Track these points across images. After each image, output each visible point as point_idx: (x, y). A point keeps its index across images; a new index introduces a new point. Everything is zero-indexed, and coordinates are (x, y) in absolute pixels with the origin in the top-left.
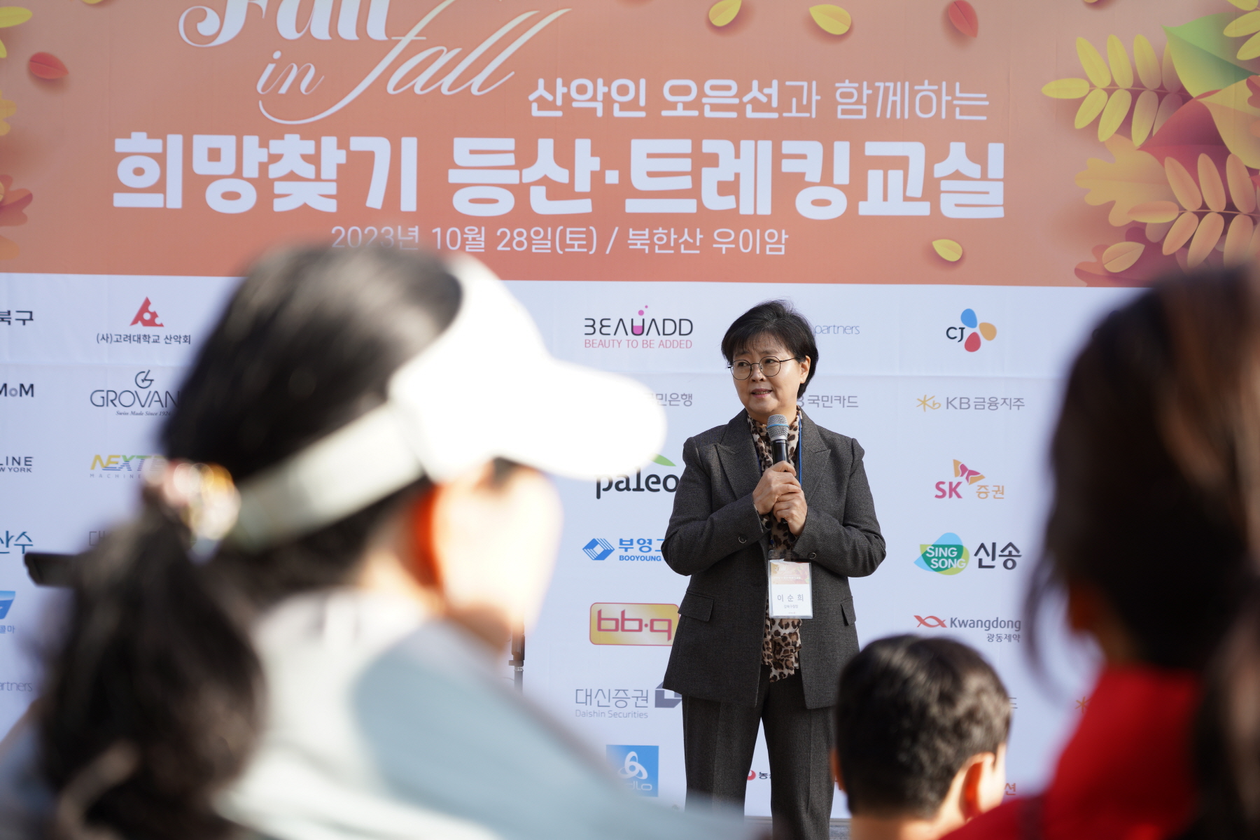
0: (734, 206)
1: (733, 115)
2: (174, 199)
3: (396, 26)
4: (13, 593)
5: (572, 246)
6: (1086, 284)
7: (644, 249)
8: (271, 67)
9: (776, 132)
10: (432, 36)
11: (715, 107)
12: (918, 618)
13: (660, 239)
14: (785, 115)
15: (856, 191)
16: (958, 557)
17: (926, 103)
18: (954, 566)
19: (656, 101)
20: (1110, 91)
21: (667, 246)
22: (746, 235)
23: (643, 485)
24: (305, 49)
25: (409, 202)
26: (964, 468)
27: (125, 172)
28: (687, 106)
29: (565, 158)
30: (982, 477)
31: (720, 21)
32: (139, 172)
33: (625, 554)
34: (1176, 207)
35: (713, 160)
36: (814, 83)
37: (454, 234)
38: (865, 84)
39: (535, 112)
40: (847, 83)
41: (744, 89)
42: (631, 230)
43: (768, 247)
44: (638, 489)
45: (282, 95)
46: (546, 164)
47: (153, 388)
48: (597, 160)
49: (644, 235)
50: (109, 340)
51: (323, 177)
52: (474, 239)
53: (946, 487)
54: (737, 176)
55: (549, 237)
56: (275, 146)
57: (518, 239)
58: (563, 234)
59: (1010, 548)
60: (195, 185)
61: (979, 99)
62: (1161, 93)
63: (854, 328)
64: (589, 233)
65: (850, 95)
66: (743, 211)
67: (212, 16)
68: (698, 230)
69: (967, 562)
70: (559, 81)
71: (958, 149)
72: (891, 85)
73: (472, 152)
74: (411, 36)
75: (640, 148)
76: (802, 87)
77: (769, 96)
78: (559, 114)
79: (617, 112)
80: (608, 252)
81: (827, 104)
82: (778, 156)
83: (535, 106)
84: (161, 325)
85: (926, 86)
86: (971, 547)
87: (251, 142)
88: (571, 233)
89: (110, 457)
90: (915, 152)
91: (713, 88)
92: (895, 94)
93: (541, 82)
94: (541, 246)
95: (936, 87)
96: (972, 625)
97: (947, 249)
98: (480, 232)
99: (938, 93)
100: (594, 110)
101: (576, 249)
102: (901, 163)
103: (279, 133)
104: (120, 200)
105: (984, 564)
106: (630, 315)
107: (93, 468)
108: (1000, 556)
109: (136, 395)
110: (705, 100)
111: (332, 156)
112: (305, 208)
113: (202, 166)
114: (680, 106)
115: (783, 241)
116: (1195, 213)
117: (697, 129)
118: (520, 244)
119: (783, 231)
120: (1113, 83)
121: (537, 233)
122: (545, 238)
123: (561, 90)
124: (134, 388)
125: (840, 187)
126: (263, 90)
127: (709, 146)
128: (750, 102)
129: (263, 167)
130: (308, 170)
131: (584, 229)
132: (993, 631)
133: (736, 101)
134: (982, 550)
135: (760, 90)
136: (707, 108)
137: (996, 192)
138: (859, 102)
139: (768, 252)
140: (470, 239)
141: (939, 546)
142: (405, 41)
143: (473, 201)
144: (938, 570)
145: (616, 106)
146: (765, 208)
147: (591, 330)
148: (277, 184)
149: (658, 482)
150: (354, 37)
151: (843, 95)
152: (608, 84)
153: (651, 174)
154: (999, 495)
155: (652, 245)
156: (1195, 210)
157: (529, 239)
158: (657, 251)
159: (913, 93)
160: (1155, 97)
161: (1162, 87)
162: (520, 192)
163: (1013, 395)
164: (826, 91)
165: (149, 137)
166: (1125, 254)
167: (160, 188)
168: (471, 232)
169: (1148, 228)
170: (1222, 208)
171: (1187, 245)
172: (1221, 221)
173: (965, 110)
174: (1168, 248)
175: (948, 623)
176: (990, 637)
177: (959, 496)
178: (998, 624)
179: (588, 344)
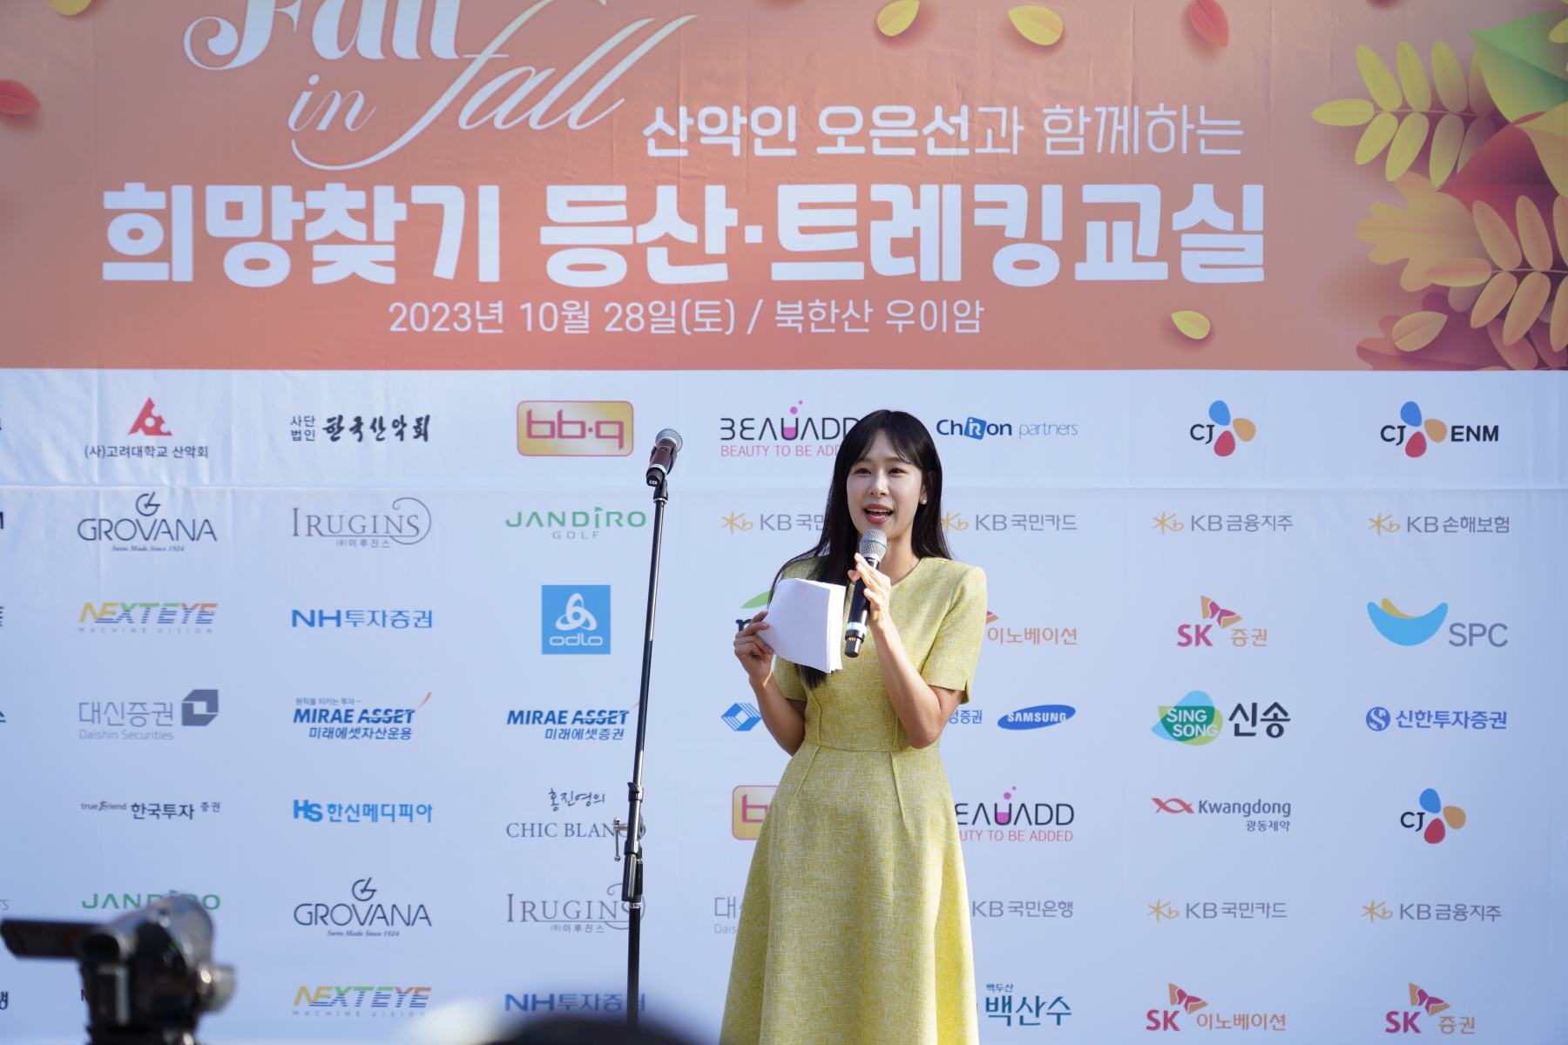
0: (912, 270)
1: (911, 152)
2: (183, 269)
3: (468, 40)
5: (703, 325)
6: (1371, 367)
7: (797, 328)
8: (306, 96)
9: (967, 174)
10: (515, 53)
11: (886, 142)
12: (1157, 801)
13: (817, 314)
14: (978, 150)
15: (1071, 249)
16: (1209, 722)
17: (1161, 133)
18: (1203, 734)
19: (810, 134)
20: (1401, 116)
21: (826, 323)
22: (929, 307)
24: (352, 73)
25: (489, 269)
26: (1214, 607)
27: (117, 235)
28: (850, 140)
29: (692, 210)
30: (1239, 618)
31: (891, 29)
32: (136, 234)
34: (1489, 266)
35: (885, 211)
36: (1015, 110)
37: (549, 311)
38: (1082, 109)
39: (653, 150)
40: (1058, 109)
41: (924, 118)
42: (779, 303)
43: (958, 323)
45: (321, 131)
46: (667, 218)
47: (158, 515)
48: (734, 212)
49: (797, 309)
50: (101, 453)
51: (377, 238)
52: (575, 317)
53: (1191, 632)
54: (917, 231)
55: (673, 314)
56: (314, 199)
57: (632, 316)
58: (691, 308)
59: (1276, 710)
60: (210, 250)
61: (1231, 127)
62: (1468, 117)
63: (1070, 427)
64: (725, 308)
65: (1062, 124)
66: (924, 277)
67: (228, 30)
68: (867, 302)
69: (1219, 728)
71: (1203, 193)
72: (1115, 110)
73: (571, 204)
74: (489, 52)
75: (789, 196)
76: (1000, 114)
77: (957, 127)
78: (683, 153)
79: (759, 150)
80: (749, 332)
81: (1035, 137)
82: (969, 205)
83: (651, 143)
84: (169, 434)
85: (1161, 112)
86: (1224, 709)
87: (282, 194)
88: (702, 307)
89: (105, 605)
90: (1148, 197)
91: (884, 116)
92: (1121, 122)
93: (660, 111)
94: (663, 326)
95: (1174, 113)
96: (1227, 810)
97: (1191, 324)
98: (582, 308)
99: (1177, 121)
100: (729, 147)
101: (708, 329)
102: (1130, 212)
103: (319, 182)
104: (113, 272)
105: (1241, 731)
107: (82, 620)
108: (1262, 720)
109: (137, 524)
110: (873, 133)
111: (389, 211)
112: (354, 278)
113: (218, 225)
114: (841, 141)
115: (977, 316)
116: (1512, 273)
117: (863, 171)
118: (635, 323)
119: (978, 302)
120: (1405, 105)
121: (657, 308)
122: (667, 314)
123: (684, 121)
124: (134, 515)
125: (1050, 244)
126: (297, 125)
127: (879, 193)
128: (931, 135)
129: (299, 227)
130: (357, 230)
131: (718, 303)
132: (1254, 817)
133: (914, 133)
134: (1239, 712)
135: (946, 118)
136: (876, 143)
137: (1254, 249)
138: (1074, 132)
139: (958, 330)
140: (570, 317)
141: (1183, 708)
142: (481, 60)
143: (573, 268)
144: (1183, 738)
145: (758, 142)
146: (953, 273)
147: (729, 434)
148: (316, 248)
150: (415, 56)
151: (1053, 124)
152: (747, 113)
153: (804, 230)
154: (1260, 642)
155: (806, 323)
156: (1512, 269)
157: (647, 316)
158: (813, 330)
159: (1145, 121)
160: (1460, 123)
161: (1468, 109)
162: (635, 255)
163: (1277, 511)
164: (1031, 119)
165: (148, 189)
166: (1423, 327)
167: (163, 254)
168: (571, 308)
169: (1451, 291)
170: (1548, 266)
171: (1502, 315)
172: (1547, 283)
173: (1213, 142)
174: (1478, 319)
175: (1195, 807)
176: (1251, 826)
177: (1208, 644)
178: (1260, 807)
179: (726, 452)
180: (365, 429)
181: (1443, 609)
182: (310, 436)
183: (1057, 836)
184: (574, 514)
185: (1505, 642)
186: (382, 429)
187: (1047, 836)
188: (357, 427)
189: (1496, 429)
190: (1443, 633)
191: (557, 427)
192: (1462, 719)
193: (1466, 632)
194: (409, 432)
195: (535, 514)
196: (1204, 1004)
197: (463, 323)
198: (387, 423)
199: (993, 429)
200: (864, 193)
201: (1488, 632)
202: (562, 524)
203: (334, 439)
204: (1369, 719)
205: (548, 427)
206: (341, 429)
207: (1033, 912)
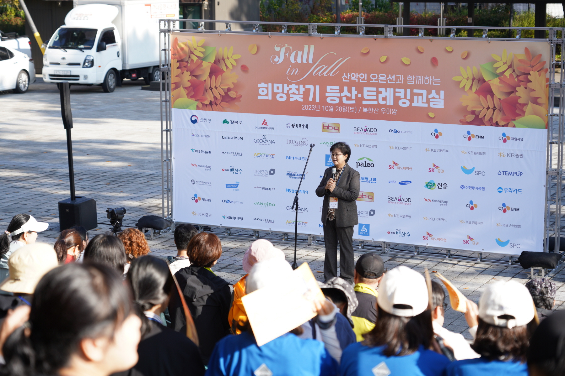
0: (385, 103)
1: (385, 82)
2: (270, 98)
3: (315, 60)
4: (239, 182)
6: (461, 124)
7: (366, 112)
8: (289, 69)
9: (394, 86)
10: (322, 63)
11: (381, 81)
12: (425, 199)
13: (370, 110)
14: (396, 83)
15: (412, 101)
16: (434, 186)
17: (427, 80)
18: (433, 188)
19: (369, 79)
20: (467, 79)
21: (371, 112)
22: (388, 110)
23: (366, 166)
24: (296, 65)
25: (317, 100)
26: (435, 165)
27: (260, 91)
28: (375, 80)
29: (350, 91)
30: (439, 168)
31: (382, 61)
32: (263, 91)
33: (363, 181)
34: (482, 107)
35: (381, 92)
36: (402, 76)
37: (327, 107)
38: (413, 76)
39: (344, 81)
40: (410, 76)
41: (387, 77)
42: (364, 108)
44: (365, 166)
45: (291, 75)
46: (346, 92)
47: (266, 139)
48: (356, 92)
49: (366, 109)
51: (300, 94)
52: (331, 109)
53: (431, 169)
54: (386, 96)
56: (290, 87)
57: (340, 109)
58: (349, 108)
59: (445, 184)
60: (274, 94)
61: (438, 80)
62: (479, 80)
63: (411, 132)
64: (355, 108)
65: (410, 79)
66: (387, 104)
67: (277, 57)
68: (378, 108)
69: (436, 187)
70: (348, 74)
71: (434, 92)
72: (419, 76)
73: (331, 89)
74: (318, 63)
75: (365, 89)
76: (400, 76)
77: (393, 78)
78: (349, 81)
79: (361, 81)
80: (359, 113)
81: (405, 80)
82: (395, 92)
83: (343, 79)
84: (268, 125)
85: (427, 77)
86: (436, 184)
87: (285, 85)
88: (351, 108)
89: (258, 154)
90: (424, 92)
91: (381, 76)
92: (420, 79)
93: (345, 74)
94: (345, 111)
95: (429, 77)
96: (437, 202)
97: (431, 115)
98: (332, 107)
99: (429, 79)
100: (356, 80)
101: (352, 112)
102: (421, 94)
103: (291, 84)
104: (259, 97)
105: (439, 187)
106: (363, 127)
107: (254, 156)
108: (443, 186)
109: (263, 140)
110: (379, 79)
111: (302, 89)
112: (296, 100)
113: (276, 90)
114: (374, 80)
115: (396, 112)
116: (487, 108)
117: (377, 85)
118: (340, 110)
119: (396, 109)
120: (468, 77)
122: (346, 109)
123: (349, 76)
124: (262, 139)
125: (408, 100)
126: (288, 74)
127: (380, 89)
128: (389, 79)
129: (288, 91)
130: (297, 92)
132: (441, 203)
133: (386, 79)
134: (439, 184)
135: (391, 77)
136: (380, 81)
137: (442, 102)
138: (412, 80)
139: (393, 114)
141: (429, 183)
142: (316, 64)
143: (331, 100)
144: (429, 188)
145: (360, 80)
146: (392, 104)
147: (355, 130)
148: (291, 95)
149: (369, 165)
150: (306, 63)
151: (409, 78)
152: (359, 74)
153: (368, 95)
155: (368, 111)
157: (342, 109)
158: (369, 113)
159: (424, 78)
160: (477, 81)
161: (479, 79)
162: (341, 98)
163: (446, 149)
164: (405, 78)
165: (265, 84)
166: (471, 117)
167: (267, 95)
168: (330, 107)
169: (476, 112)
170: (493, 107)
171: (485, 116)
172: (492, 110)
173: (435, 83)
174: (481, 116)
175: (431, 201)
176: (441, 205)
177: (434, 172)
178: (442, 201)
179: (355, 133)
180: (298, 126)
181: (474, 168)
182: (289, 127)
183: (408, 204)
184: (331, 142)
185: (485, 175)
186: (301, 126)
187: (407, 204)
188: (297, 126)
189: (483, 136)
190: (474, 172)
191: (328, 127)
192: (477, 188)
193: (478, 173)
194: (305, 127)
195: (324, 142)
196: (432, 236)
197: (313, 109)
198: (301, 125)
199: (398, 132)
200: (377, 89)
201: (482, 173)
202: (329, 144)
203: (293, 127)
204: (461, 187)
205: (327, 127)
206: (294, 126)
207: (404, 217)
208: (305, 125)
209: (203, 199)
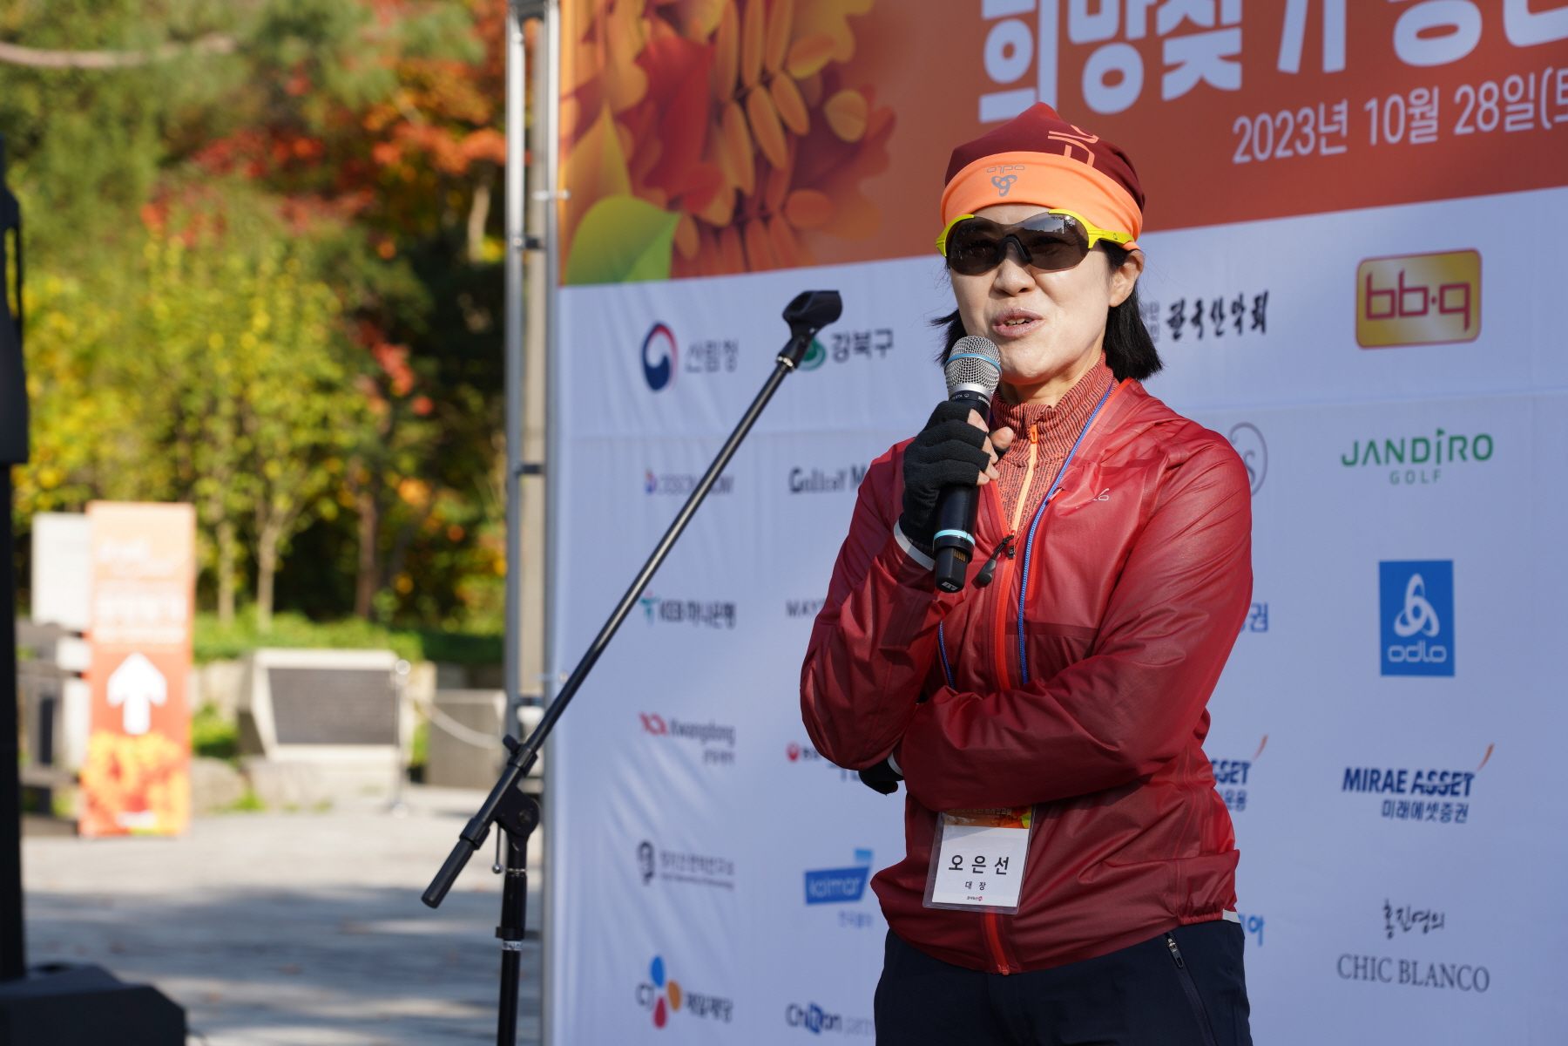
5: (1565, 110)
25: (1334, 58)
27: (993, 55)
32: (1008, 51)
37: (1394, 108)
51: (1225, 19)
52: (1423, 116)
55: (1532, 95)
57: (1485, 105)
58: (1553, 83)
60: (1071, 62)
88: (1564, 80)
94: (1519, 117)
98: (1430, 102)
104: (987, 109)
112: (1202, 85)
113: (1079, 26)
118: (1487, 117)
121: (1513, 88)
122: (1524, 99)
129: (1151, 14)
130: (1206, 10)
140: (1418, 117)
143: (1422, 33)
148: (1166, 45)
157: (1502, 103)
162: (1491, 3)
167: (1029, 79)
168: (1420, 97)
180: (1206, 318)
186: (1222, 317)
188: (1197, 317)
191: (1397, 299)
194: (1248, 319)
195: (1372, 445)
197: (1306, 141)
198: (1227, 309)
202: (1401, 458)
203: (1176, 337)
205: (1388, 299)
206: (1183, 320)
208: (1249, 304)
209: (693, 1001)
